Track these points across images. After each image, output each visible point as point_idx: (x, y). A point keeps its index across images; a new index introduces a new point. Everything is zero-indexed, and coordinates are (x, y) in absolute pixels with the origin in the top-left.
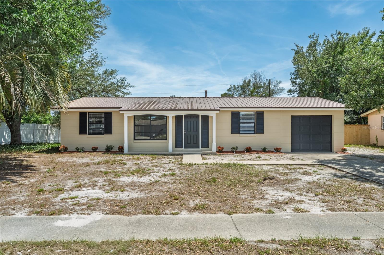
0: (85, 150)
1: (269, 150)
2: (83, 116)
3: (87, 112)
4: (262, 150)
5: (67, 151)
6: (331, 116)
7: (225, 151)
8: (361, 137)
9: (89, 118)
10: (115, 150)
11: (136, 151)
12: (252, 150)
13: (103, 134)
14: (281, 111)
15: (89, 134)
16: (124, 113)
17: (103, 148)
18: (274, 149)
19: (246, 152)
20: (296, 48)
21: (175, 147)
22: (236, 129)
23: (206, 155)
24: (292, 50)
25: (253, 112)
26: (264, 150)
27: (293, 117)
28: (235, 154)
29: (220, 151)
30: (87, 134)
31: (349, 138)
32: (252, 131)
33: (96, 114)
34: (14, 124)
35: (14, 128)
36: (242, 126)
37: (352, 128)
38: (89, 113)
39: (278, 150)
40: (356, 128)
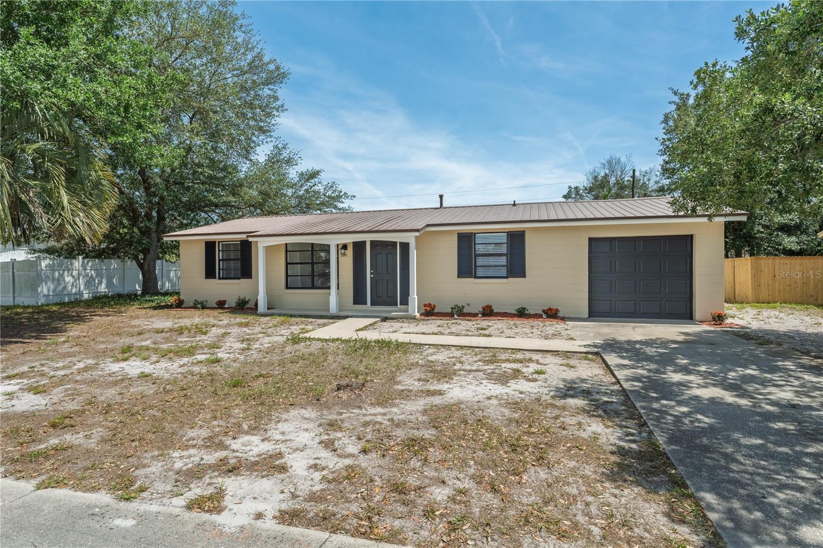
0: (208, 306)
1: (532, 312)
2: (210, 247)
3: (215, 242)
4: (516, 312)
5: (183, 306)
6: (692, 236)
7: (438, 313)
8: (816, 286)
9: (219, 251)
10: (250, 307)
11: (289, 309)
12: (495, 311)
13: (239, 278)
14: (563, 227)
15: (220, 278)
16: (257, 242)
17: (232, 302)
18: (544, 311)
19: (480, 315)
20: (676, 99)
21: (352, 302)
22: (466, 269)
23: (395, 319)
24: (670, 103)
25: (505, 232)
26: (521, 313)
27: (591, 240)
28: (456, 319)
29: (429, 312)
30: (216, 278)
31: (782, 287)
32: (504, 272)
33: (231, 244)
34: (146, 263)
35: (146, 268)
36: (480, 261)
37: (791, 264)
38: (219, 242)
39: (552, 314)
40: (801, 264)
